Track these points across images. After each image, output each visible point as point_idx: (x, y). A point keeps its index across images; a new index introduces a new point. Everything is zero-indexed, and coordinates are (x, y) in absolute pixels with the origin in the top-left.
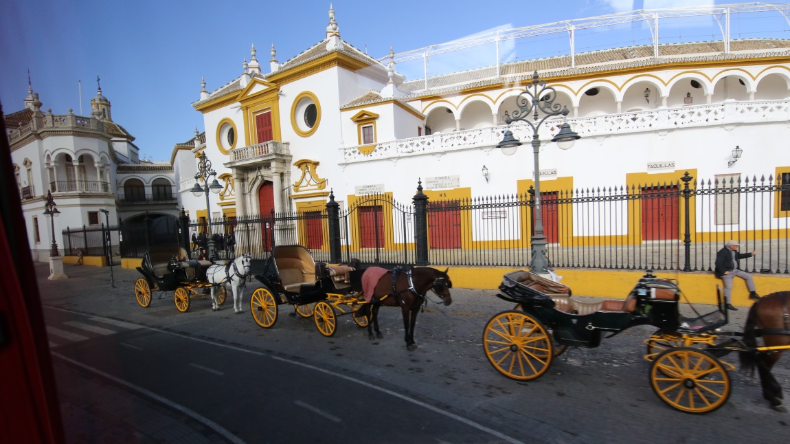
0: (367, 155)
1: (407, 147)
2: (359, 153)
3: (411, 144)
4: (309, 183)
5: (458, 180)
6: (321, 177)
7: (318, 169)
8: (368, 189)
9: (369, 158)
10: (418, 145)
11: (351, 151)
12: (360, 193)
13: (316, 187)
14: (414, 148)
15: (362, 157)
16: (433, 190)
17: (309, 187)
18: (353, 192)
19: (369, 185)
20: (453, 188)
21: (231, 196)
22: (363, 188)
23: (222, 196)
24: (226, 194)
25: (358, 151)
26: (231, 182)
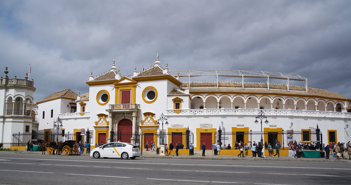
0: (177, 113)
1: (193, 112)
2: (174, 112)
3: (195, 111)
5: (212, 125)
6: (155, 120)
9: (178, 115)
10: (198, 112)
11: (170, 111)
12: (173, 127)
13: (154, 123)
14: (196, 113)
15: (175, 114)
16: (203, 128)
17: (149, 123)
18: (170, 127)
19: (177, 124)
20: (210, 128)
21: (102, 124)
22: (174, 125)
23: (97, 123)
24: (99, 123)
25: (173, 112)
26: (103, 117)
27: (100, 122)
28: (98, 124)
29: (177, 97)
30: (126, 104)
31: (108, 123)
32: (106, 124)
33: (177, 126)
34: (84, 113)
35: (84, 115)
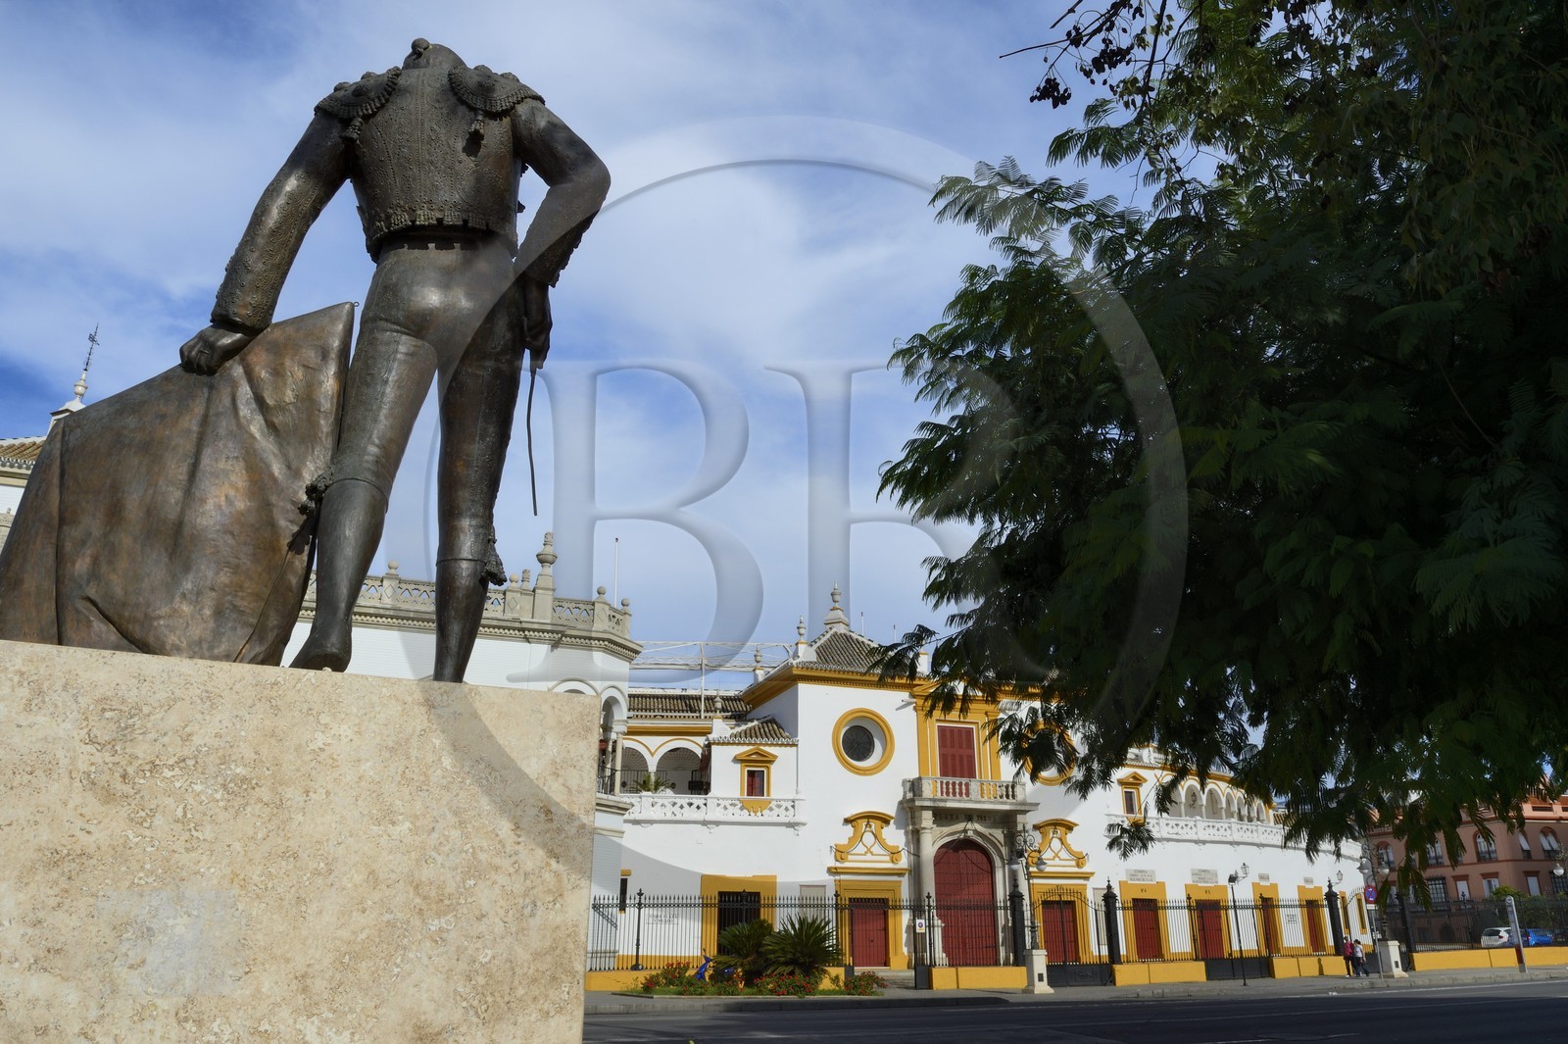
4: (1057, 855)
6: (1075, 848)
7: (1070, 838)
10: (1183, 828)
12: (1132, 879)
13: (1074, 864)
16: (1199, 885)
17: (1058, 862)
19: (1139, 869)
20: (1214, 886)
21: (869, 857)
22: (1134, 873)
23: (840, 853)
24: (854, 851)
26: (873, 827)
27: (859, 848)
28: (849, 858)
29: (1135, 773)
30: (957, 780)
31: (894, 854)
32: (888, 858)
33: (1139, 875)
34: (765, 803)
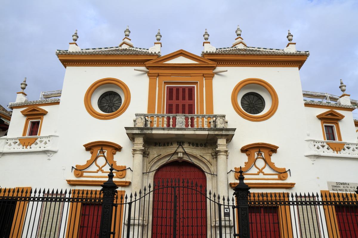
0: (336, 151)
2: (328, 149)
4: (260, 171)
8: (342, 187)
9: (339, 155)
11: (319, 145)
12: (333, 190)
13: (276, 177)
15: (332, 153)
17: (261, 176)
18: (326, 188)
19: (342, 182)
21: (100, 173)
22: (335, 185)
23: (79, 170)
24: (90, 169)
25: (327, 146)
26: (105, 154)
27: (94, 168)
28: (85, 174)
29: (331, 111)
31: (119, 171)
33: (342, 186)
34: (36, 139)
35: (33, 146)
